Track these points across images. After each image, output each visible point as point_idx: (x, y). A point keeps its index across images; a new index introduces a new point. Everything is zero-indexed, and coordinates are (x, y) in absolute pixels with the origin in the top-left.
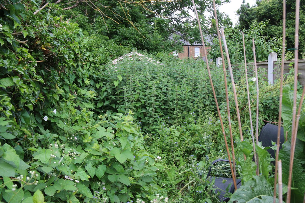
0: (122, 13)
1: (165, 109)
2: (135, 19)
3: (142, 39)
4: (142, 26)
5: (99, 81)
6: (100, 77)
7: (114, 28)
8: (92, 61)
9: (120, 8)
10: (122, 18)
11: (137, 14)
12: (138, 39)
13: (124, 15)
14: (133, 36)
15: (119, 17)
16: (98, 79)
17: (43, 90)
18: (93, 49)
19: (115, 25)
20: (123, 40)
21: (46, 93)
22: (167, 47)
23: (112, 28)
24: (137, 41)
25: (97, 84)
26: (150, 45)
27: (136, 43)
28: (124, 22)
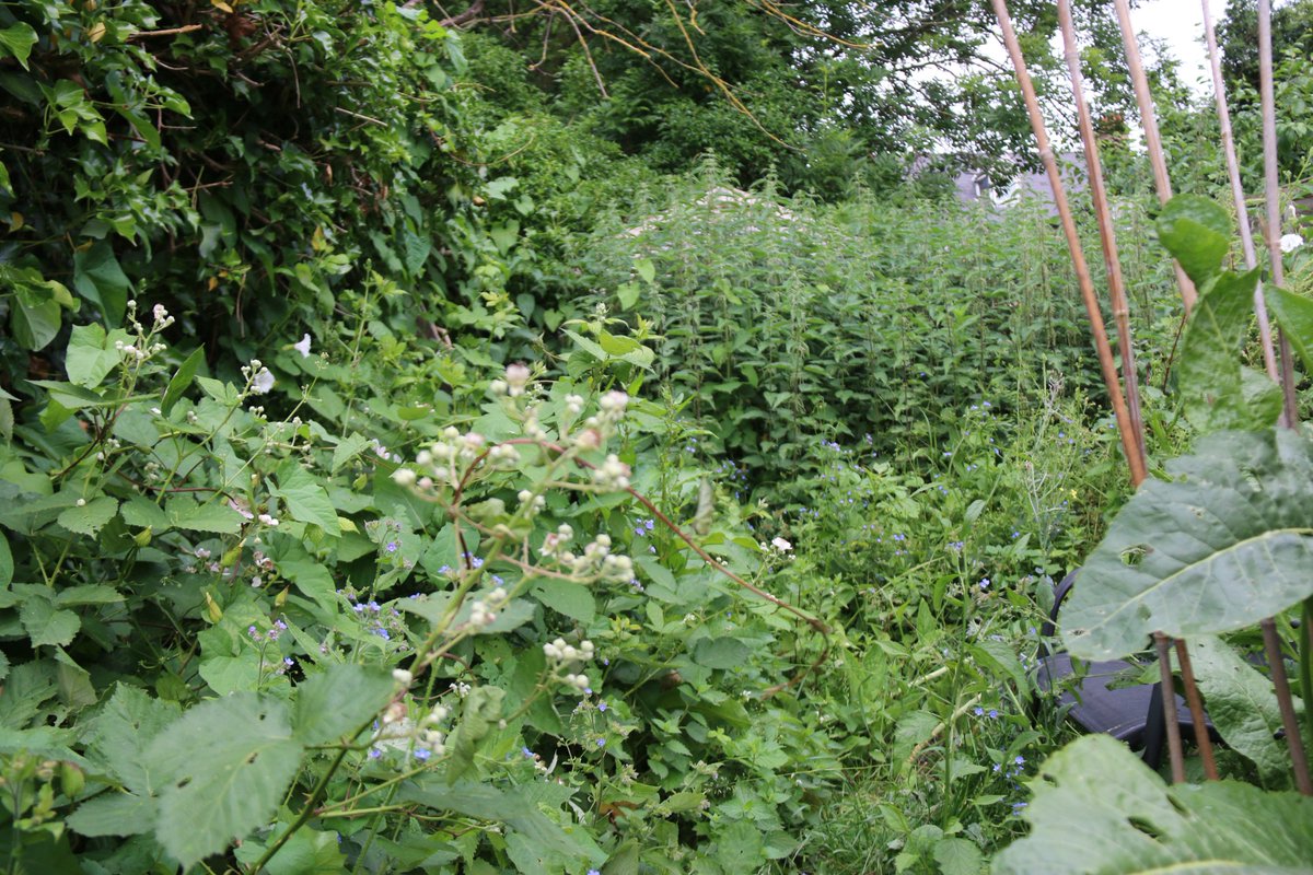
0: (676, 44)
1: (852, 403)
2: (735, 67)
3: (767, 149)
4: (766, 97)
5: (558, 296)
6: (562, 283)
7: (645, 113)
8: (530, 215)
9: (667, 22)
10: (678, 66)
11: (743, 46)
12: (751, 152)
13: (687, 51)
14: (728, 138)
15: (665, 63)
16: (553, 289)
17: (246, 242)
18: (534, 165)
19: (650, 97)
20: (683, 159)
21: (262, 255)
22: (883, 186)
23: (634, 114)
24: (743, 161)
25: (552, 310)
26: (805, 177)
27: (740, 169)
28: (688, 85)
